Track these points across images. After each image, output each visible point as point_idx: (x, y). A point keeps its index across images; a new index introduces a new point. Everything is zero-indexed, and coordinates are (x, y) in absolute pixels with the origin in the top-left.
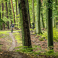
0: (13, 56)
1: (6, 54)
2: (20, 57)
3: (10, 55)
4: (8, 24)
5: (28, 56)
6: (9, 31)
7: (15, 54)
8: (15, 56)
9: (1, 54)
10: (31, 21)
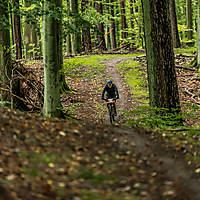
0: (115, 140)
1: (90, 132)
2: (139, 143)
3: (106, 135)
4: (103, 31)
5: (167, 141)
6: (105, 56)
7: (121, 135)
8: (121, 139)
9: (76, 131)
10: (179, 21)
